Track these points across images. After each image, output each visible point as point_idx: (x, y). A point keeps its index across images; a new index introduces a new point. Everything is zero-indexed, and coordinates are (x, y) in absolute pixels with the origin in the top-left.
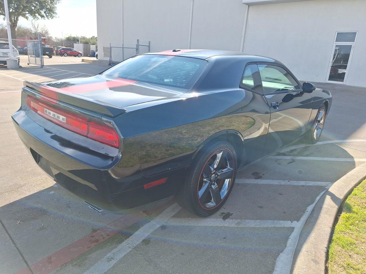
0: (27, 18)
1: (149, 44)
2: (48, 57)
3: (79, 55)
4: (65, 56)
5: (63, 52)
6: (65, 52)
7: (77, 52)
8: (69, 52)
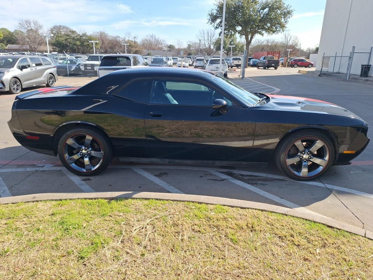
0: (262, 35)
1: (371, 51)
2: (273, 68)
3: (310, 65)
4: (295, 67)
5: (294, 63)
6: (296, 63)
7: (309, 63)
8: (299, 63)
